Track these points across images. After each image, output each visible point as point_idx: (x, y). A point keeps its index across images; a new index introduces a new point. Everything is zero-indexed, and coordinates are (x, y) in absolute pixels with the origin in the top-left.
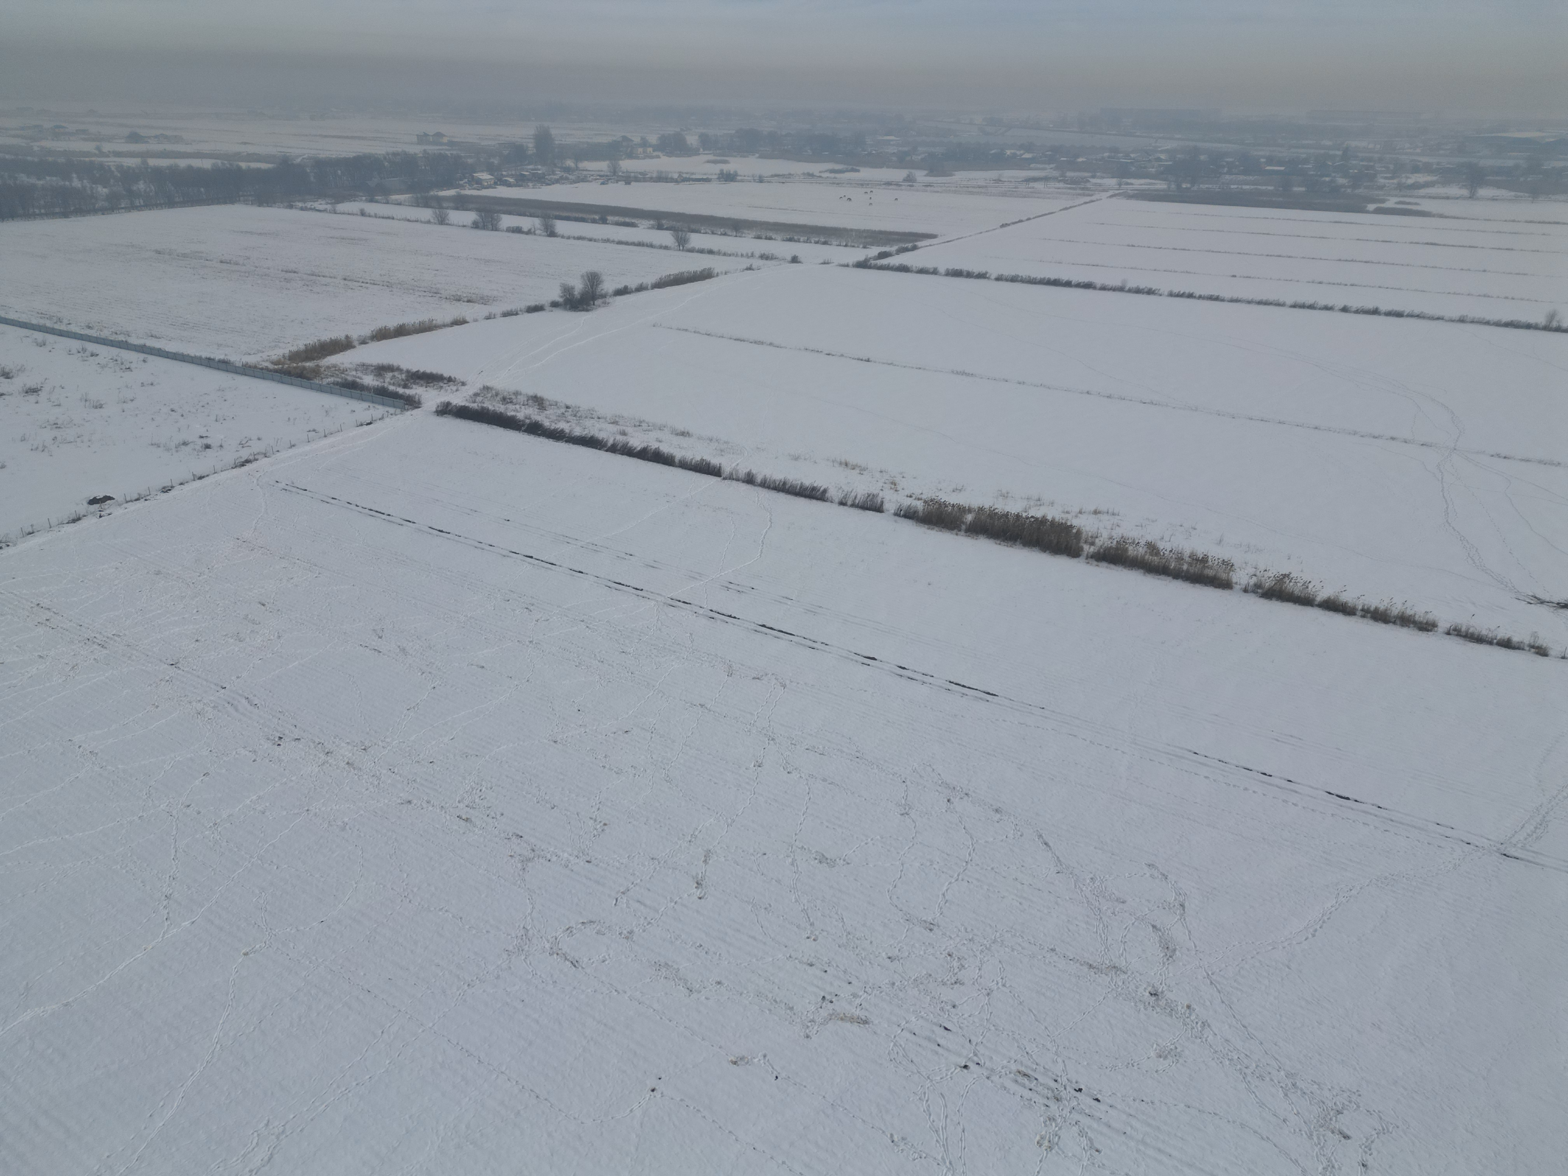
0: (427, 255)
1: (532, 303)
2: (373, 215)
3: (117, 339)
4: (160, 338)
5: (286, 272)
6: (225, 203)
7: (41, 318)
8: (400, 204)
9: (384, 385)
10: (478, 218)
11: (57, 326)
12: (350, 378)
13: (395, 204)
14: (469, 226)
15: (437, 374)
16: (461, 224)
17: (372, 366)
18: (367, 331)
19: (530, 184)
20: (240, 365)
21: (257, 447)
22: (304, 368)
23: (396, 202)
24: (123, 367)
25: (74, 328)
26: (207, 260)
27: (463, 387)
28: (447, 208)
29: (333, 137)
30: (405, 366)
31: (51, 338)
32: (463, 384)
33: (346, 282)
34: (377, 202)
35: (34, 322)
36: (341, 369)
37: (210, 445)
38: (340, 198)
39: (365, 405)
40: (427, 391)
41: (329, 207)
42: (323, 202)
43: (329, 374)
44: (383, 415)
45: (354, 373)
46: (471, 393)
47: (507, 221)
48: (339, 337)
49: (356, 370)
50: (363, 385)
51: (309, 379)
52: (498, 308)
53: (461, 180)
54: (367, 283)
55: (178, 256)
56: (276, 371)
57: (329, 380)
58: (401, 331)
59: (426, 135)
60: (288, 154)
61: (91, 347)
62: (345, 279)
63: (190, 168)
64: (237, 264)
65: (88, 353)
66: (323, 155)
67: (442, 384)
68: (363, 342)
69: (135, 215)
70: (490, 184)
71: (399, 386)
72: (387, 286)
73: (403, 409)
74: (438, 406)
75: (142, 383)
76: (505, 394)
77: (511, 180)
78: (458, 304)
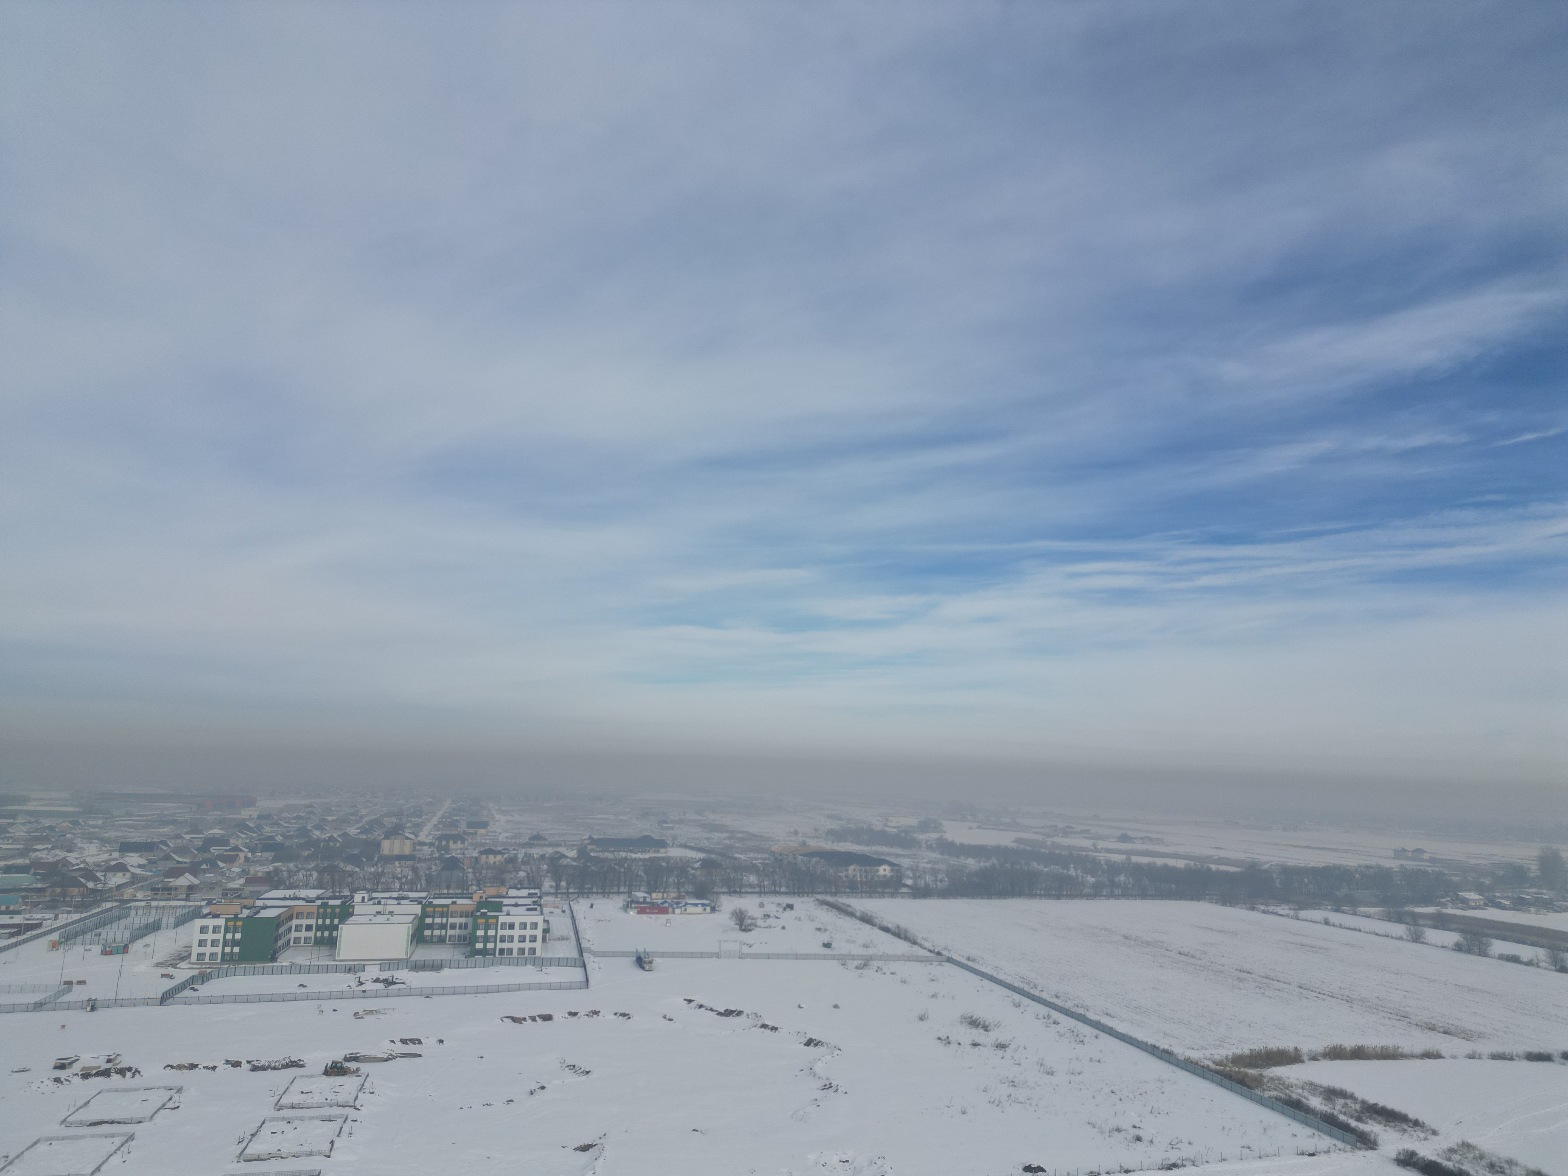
0: (1396, 974)
1: (1535, 1050)
2: (1338, 925)
3: (1077, 1012)
4: (1114, 1017)
5: (1241, 971)
6: (1192, 899)
7: (1022, 982)
8: (1369, 916)
9: (1333, 1113)
10: (1462, 939)
11: (1032, 991)
12: (1294, 1096)
13: (1364, 916)
14: (1449, 948)
15: (1400, 1113)
16: (1440, 944)
17: (1321, 1087)
18: (1319, 1046)
19: (1532, 910)
20: (1183, 1059)
21: (1187, 1152)
22: (1246, 1074)
23: (1365, 915)
24: (1078, 1039)
25: (1045, 996)
26: (1167, 950)
27: (1433, 1137)
28: (1424, 926)
29: (1304, 847)
30: (1360, 1095)
31: (1026, 1001)
32: (1435, 1133)
33: (1301, 990)
34: (1343, 912)
35: (1016, 984)
36: (1286, 1083)
37: (1141, 1138)
38: (1303, 906)
39: (1309, 1131)
40: (1385, 1131)
41: (1291, 913)
42: (1286, 907)
43: (1272, 1086)
44: (1329, 1148)
45: (1300, 1091)
46: (1445, 1146)
47: (1499, 947)
48: (1286, 1047)
49: (1303, 1088)
50: (1308, 1106)
51: (1249, 1087)
52: (1485, 1048)
53: (1443, 897)
54: (1324, 994)
55: (1142, 943)
56: (1217, 1072)
57: (1272, 1093)
58: (1358, 1054)
59: (1404, 850)
60: (1257, 860)
61: (1055, 1015)
62: (1300, 987)
63: (1165, 866)
64: (1193, 957)
65: (1051, 1020)
66: (1291, 863)
67: (1405, 1127)
68: (1314, 1058)
69: (1112, 902)
70: (1479, 905)
71: (1352, 1117)
72: (1347, 1001)
73: (1354, 1147)
74: (1399, 1153)
75: (1091, 1058)
76: (1494, 1159)
77: (1507, 903)
78: (1431, 1033)
